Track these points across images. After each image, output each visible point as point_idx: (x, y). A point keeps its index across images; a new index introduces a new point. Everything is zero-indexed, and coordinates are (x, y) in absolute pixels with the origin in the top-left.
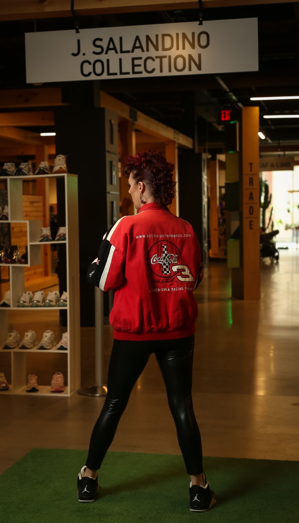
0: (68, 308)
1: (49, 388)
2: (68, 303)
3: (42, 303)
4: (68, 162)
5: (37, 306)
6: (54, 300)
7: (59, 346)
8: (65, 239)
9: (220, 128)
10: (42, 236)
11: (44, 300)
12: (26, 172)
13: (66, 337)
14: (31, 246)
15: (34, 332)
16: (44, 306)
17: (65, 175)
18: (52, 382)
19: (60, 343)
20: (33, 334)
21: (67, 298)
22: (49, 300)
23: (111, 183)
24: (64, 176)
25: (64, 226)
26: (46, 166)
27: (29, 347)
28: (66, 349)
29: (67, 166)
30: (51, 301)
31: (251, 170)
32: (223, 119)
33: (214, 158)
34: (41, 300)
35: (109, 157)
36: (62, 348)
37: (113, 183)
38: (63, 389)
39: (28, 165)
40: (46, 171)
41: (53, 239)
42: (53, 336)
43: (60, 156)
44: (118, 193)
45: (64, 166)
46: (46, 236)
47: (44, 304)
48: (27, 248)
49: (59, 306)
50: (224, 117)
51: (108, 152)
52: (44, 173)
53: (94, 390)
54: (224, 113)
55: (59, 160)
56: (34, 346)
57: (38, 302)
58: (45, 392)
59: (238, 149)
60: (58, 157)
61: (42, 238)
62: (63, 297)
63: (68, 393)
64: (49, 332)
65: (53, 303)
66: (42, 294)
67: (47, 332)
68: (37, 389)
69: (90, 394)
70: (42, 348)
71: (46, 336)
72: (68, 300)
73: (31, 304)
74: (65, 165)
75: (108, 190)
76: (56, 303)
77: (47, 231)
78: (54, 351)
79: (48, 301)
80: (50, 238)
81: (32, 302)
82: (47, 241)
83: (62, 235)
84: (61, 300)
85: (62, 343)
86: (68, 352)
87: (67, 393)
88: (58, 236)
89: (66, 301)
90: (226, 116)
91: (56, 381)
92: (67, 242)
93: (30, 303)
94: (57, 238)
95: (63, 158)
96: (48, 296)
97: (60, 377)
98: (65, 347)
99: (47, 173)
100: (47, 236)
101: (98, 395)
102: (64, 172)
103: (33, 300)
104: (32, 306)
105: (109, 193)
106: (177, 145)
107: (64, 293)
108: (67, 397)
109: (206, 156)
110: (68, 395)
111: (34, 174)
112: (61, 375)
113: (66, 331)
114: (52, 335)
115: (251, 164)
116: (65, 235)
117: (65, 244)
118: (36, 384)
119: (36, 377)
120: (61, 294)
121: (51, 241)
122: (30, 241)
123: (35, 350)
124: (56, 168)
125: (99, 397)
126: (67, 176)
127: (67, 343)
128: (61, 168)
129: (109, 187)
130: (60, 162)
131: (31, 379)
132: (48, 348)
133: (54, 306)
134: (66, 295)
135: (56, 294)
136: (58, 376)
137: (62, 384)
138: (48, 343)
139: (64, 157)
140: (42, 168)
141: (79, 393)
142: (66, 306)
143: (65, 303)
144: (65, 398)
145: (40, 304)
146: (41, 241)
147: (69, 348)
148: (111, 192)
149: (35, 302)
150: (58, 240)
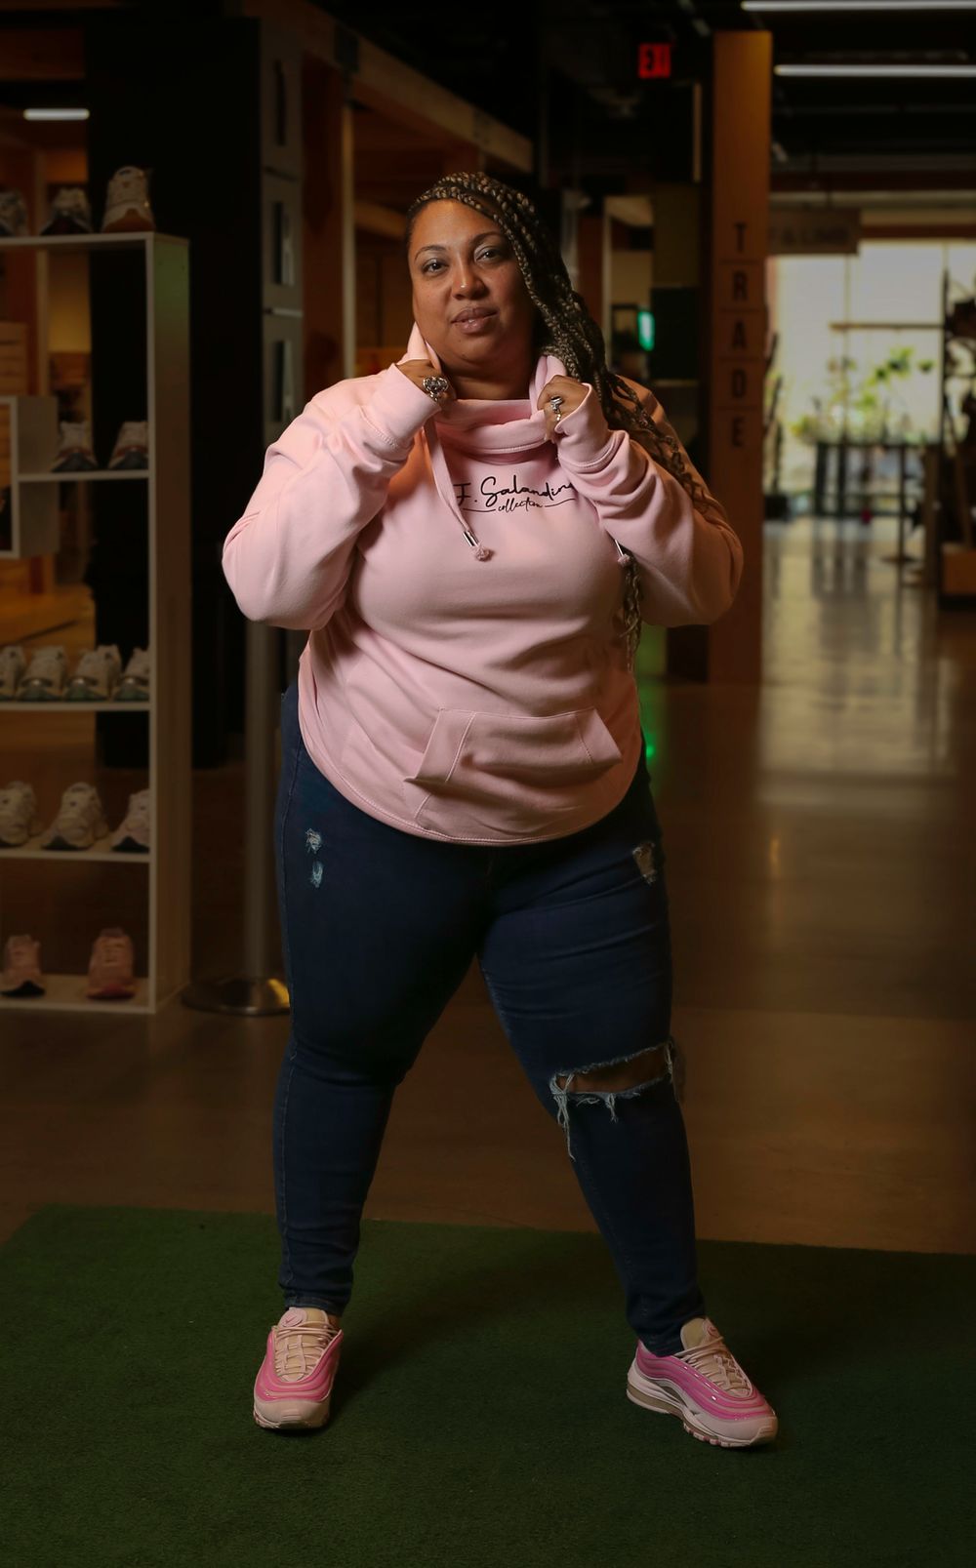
0: (151, 706)
1: (80, 983)
2: (152, 690)
3: (61, 687)
4: (155, 194)
5: (42, 699)
6: (102, 677)
7: (118, 838)
8: (142, 464)
9: (625, 108)
10: (63, 453)
11: (67, 679)
12: (8, 226)
13: (143, 808)
14: (23, 486)
15: (28, 789)
16: (69, 699)
17: (148, 237)
18: (93, 963)
19: (122, 827)
20: (27, 796)
21: (147, 671)
22: (86, 679)
23: (278, 278)
24: (142, 243)
25: (141, 415)
26: (78, 206)
27: (13, 841)
28: (144, 850)
29: (155, 207)
30: (94, 682)
31: (740, 246)
32: (644, 73)
33: (596, 211)
34: (56, 677)
35: (271, 190)
36: (129, 846)
37: (284, 279)
38: (130, 988)
39: (13, 201)
40: (81, 223)
41: (103, 465)
42: (98, 802)
43: (128, 172)
44: (298, 314)
45: (144, 208)
46: (76, 451)
47: (66, 690)
48: (8, 491)
49: (119, 699)
50: (650, 67)
51: (271, 171)
52: (74, 229)
53: (237, 992)
54: (650, 54)
55: (126, 185)
56: (31, 836)
57: (48, 683)
58: (66, 997)
59: (697, 176)
60: (122, 173)
61: (62, 460)
62: (135, 667)
63: (147, 1002)
64: (80, 790)
65: (100, 690)
66: (60, 656)
67: (74, 791)
68: (41, 985)
69: (224, 1008)
70: (59, 845)
71: (73, 804)
72: (153, 678)
73: (21, 690)
74: (147, 204)
75: (267, 302)
76: (110, 687)
77: (79, 436)
78: (100, 854)
79: (81, 681)
80: (92, 459)
81: (26, 683)
82: (79, 469)
83: (134, 450)
84: (128, 677)
85: (129, 830)
86: (151, 859)
87: (145, 1002)
88: (120, 453)
89: (144, 682)
90: (656, 63)
91: (108, 961)
92: (150, 474)
93: (16, 687)
94: (115, 461)
95: (139, 178)
96: (82, 663)
97: (119, 946)
98: (140, 842)
99: (83, 231)
100: (82, 453)
101: (251, 1009)
102: (141, 227)
103: (27, 676)
104: (23, 699)
105: (270, 311)
106: (482, 161)
107: (138, 653)
108: (144, 1018)
109: (574, 201)
110: (151, 1009)
111: (32, 233)
112: (123, 940)
113: (144, 784)
114: (92, 799)
115: (741, 227)
116: (143, 450)
117: (144, 482)
118: (37, 971)
119: (36, 945)
120: (126, 657)
121: (93, 469)
122: (22, 469)
123: (32, 852)
124: (116, 213)
125: (258, 1015)
126: (156, 240)
127: (148, 830)
128: (132, 212)
129: (269, 292)
130: (129, 192)
131: (18, 953)
132: (79, 844)
133: (102, 699)
134: (145, 662)
135: (108, 656)
136: (113, 941)
137: (127, 972)
138: (82, 827)
139: (141, 173)
140: (65, 213)
141: (186, 1001)
142: (146, 699)
143: (142, 688)
144: (137, 1023)
145: (54, 691)
146: (59, 470)
147: (153, 845)
148: (278, 311)
149: (36, 683)
150: (119, 467)
